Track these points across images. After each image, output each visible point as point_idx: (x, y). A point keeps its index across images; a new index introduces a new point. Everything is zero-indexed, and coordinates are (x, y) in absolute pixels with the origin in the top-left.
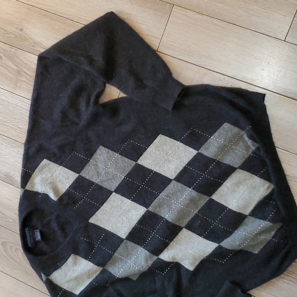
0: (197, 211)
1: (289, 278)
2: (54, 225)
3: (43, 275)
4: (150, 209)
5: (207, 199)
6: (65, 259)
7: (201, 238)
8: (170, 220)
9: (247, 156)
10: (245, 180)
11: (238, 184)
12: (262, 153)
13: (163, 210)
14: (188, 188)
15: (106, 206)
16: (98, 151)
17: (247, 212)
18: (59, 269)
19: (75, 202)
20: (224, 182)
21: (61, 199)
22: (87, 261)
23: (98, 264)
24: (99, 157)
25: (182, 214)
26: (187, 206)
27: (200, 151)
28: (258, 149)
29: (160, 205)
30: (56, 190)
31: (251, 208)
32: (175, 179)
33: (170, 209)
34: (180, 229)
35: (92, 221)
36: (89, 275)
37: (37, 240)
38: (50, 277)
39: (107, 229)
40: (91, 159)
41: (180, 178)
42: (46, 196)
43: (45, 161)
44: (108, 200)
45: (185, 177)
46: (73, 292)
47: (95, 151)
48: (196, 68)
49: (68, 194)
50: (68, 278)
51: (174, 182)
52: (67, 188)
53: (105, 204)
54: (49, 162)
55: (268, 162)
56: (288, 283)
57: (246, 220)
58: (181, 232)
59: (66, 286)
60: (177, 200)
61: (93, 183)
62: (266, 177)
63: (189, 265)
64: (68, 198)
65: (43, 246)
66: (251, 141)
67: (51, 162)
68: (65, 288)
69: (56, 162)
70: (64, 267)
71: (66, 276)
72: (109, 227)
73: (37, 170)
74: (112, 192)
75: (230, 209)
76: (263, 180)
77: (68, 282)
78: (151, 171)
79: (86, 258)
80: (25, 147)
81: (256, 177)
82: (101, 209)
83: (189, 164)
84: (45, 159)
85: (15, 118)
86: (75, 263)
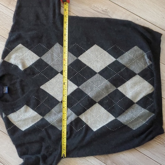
0: (107, 94)
2: (18, 86)
3: (3, 114)
4: (80, 87)
5: (115, 88)
6: (20, 107)
7: (106, 110)
8: (91, 96)
9: (144, 68)
10: (140, 82)
11: (135, 84)
12: (153, 68)
13: (87, 90)
14: (105, 80)
15: (53, 80)
16: (55, 45)
17: (136, 101)
18: (15, 113)
19: (34, 74)
20: (127, 81)
21: (25, 70)
22: (33, 111)
23: (40, 114)
24: (55, 49)
25: (98, 94)
26: (103, 90)
27: (117, 59)
28: (151, 65)
29: (86, 87)
30: (23, 64)
31: (138, 99)
32: (99, 73)
33: (92, 90)
34: (95, 103)
35: (42, 87)
37: (4, 92)
38: (8, 116)
39: (51, 94)
40: (49, 49)
41: (102, 73)
42: (16, 67)
43: (20, 45)
44: (55, 77)
45: (104, 73)
46: (20, 128)
47: (53, 45)
48: (124, 11)
49: (30, 68)
50: (19, 119)
51: (98, 74)
52: (31, 64)
53: (52, 79)
54: (23, 46)
55: (155, 74)
57: (134, 105)
58: (95, 105)
59: (16, 124)
60: (97, 85)
61: (48, 65)
62: (152, 83)
64: (30, 71)
65: (8, 97)
66: (148, 59)
67: (24, 47)
68: (15, 124)
69: (27, 47)
70: (18, 112)
71: (19, 117)
73: (14, 50)
74: (58, 73)
75: (127, 97)
76: (149, 84)
77: (18, 122)
78: (85, 65)
79: (33, 109)
81: (146, 82)
82: (49, 81)
83: (109, 66)
84: (20, 44)
86: (26, 111)
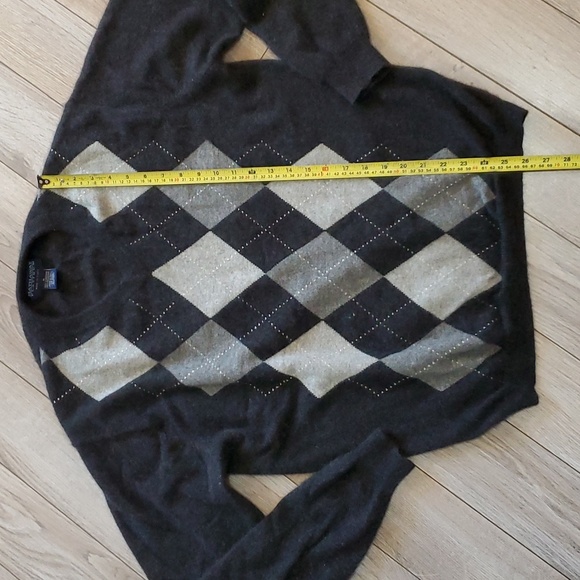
0: (354, 295)
1: (488, 448)
2: (86, 268)
3: (42, 352)
4: (271, 274)
5: (378, 277)
6: (91, 333)
7: (349, 344)
8: (301, 301)
9: (468, 214)
10: (454, 257)
11: (440, 262)
12: (498, 214)
13: (292, 282)
14: (348, 251)
15: (191, 254)
16: (199, 149)
17: (443, 314)
18: (75, 350)
19: (134, 234)
20: (415, 253)
21: (110, 222)
22: (131, 345)
23: (151, 354)
24: (199, 160)
25: (325, 294)
26: (340, 281)
27: (386, 189)
28: (492, 203)
29: (290, 272)
30: (104, 205)
31: (452, 309)
32: (327, 231)
33: (306, 282)
34: (315, 321)
35: (158, 274)
36: (128, 368)
37: (46, 286)
38: (54, 360)
39: (183, 295)
40: (183, 160)
41: (340, 230)
42: (83, 212)
43: (96, 146)
44: (198, 243)
45: (347, 229)
46: (92, 395)
47: (194, 148)
48: (416, 38)
49: (125, 214)
50: (88, 368)
51: (325, 235)
52: (125, 204)
53: (188, 250)
54: (103, 148)
55: (504, 233)
56: (485, 457)
57: (438, 328)
58: (315, 327)
59: (80, 383)
60: (323, 269)
61: (176, 207)
62: (492, 261)
63: (316, 387)
64: (122, 225)
65: (56, 301)
67: (108, 150)
68: (77, 385)
69: (116, 152)
70: (85, 348)
71: (86, 362)
72: (186, 292)
73: (77, 158)
74: (208, 230)
75: (413, 303)
76: (484, 264)
77: (86, 375)
78: (289, 207)
79: (131, 338)
80: (65, 111)
81: (474, 256)
82: (179, 256)
83: (362, 208)
84: (97, 143)
85: (58, 55)
86: (108, 345)
